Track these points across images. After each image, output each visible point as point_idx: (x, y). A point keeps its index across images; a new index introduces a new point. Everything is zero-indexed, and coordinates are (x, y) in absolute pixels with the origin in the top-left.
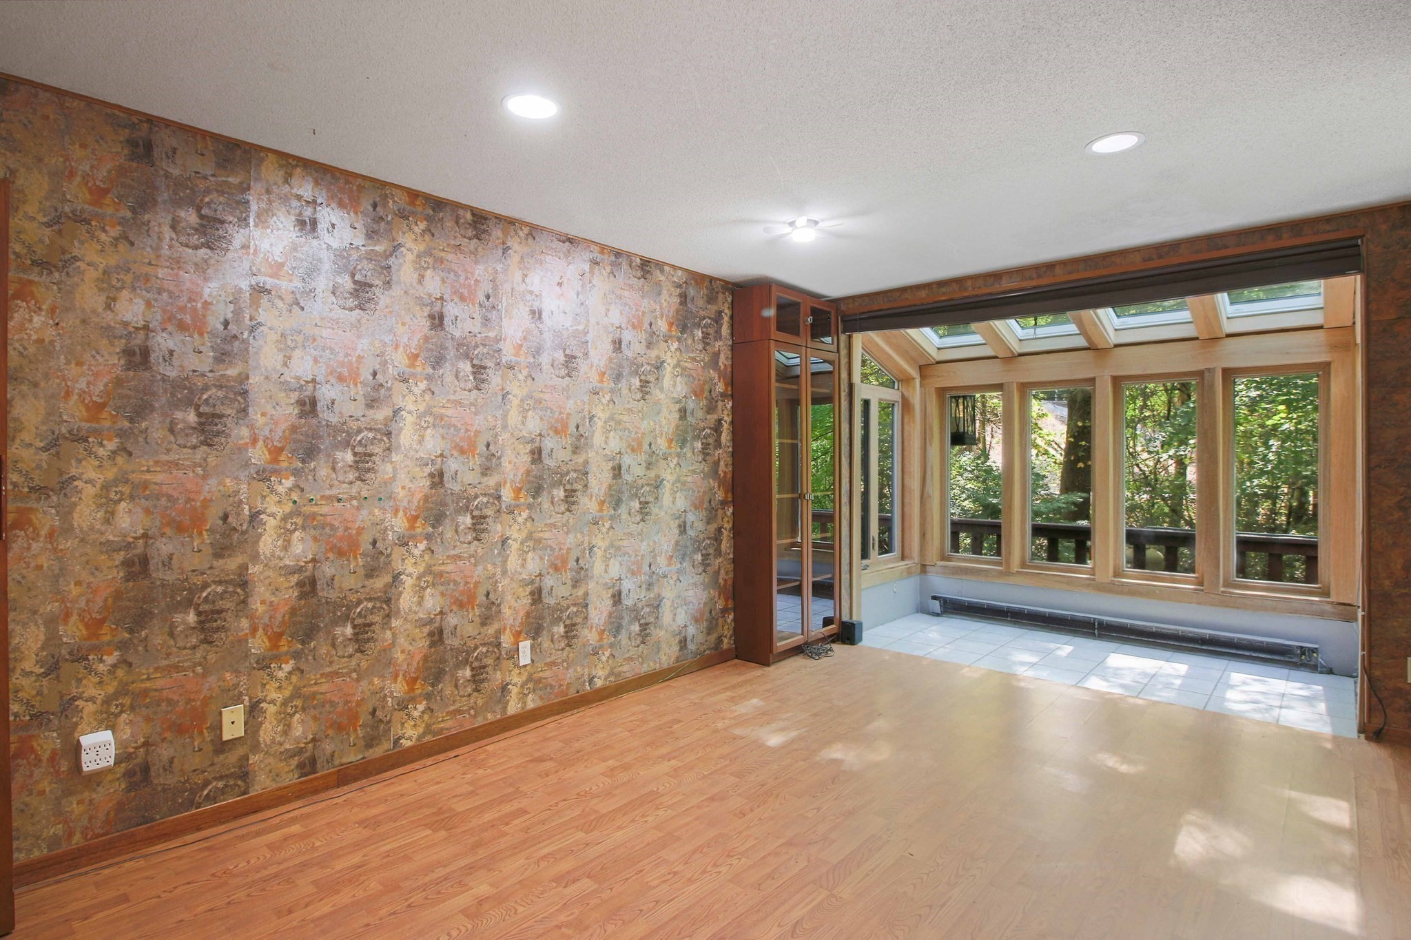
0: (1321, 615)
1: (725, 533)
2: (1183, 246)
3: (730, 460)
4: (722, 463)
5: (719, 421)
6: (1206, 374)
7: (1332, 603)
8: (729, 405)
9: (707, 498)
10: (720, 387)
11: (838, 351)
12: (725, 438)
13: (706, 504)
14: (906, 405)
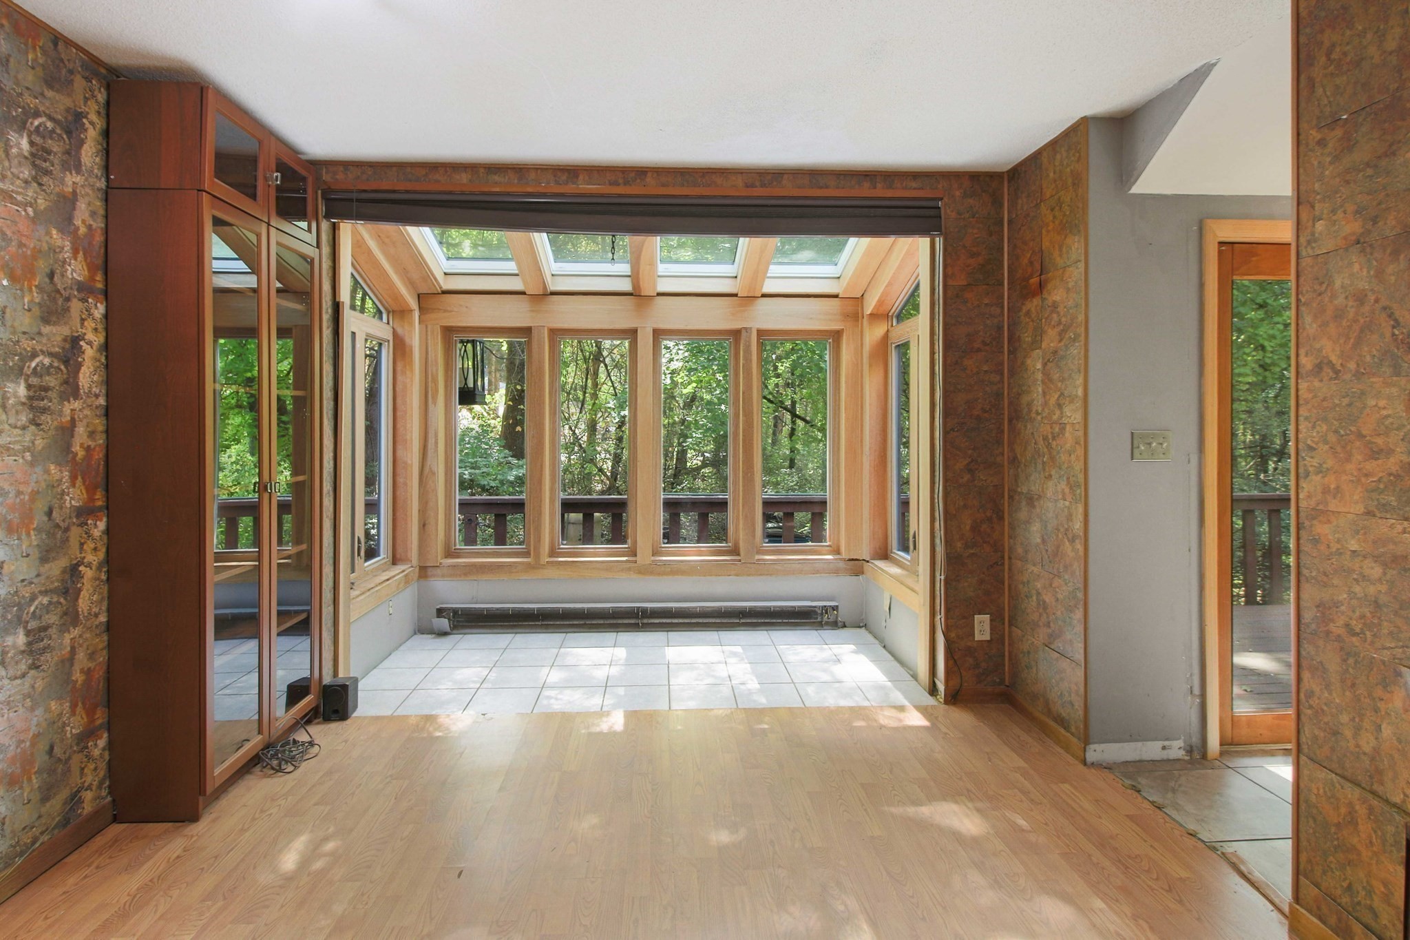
0: (836, 572)
1: (88, 573)
2: (786, 176)
3: (99, 424)
4: (80, 430)
5: (74, 342)
6: (744, 334)
7: (844, 560)
8: (99, 310)
9: (41, 506)
10: (76, 270)
11: (318, 246)
12: (89, 376)
13: (39, 518)
14: (400, 347)
